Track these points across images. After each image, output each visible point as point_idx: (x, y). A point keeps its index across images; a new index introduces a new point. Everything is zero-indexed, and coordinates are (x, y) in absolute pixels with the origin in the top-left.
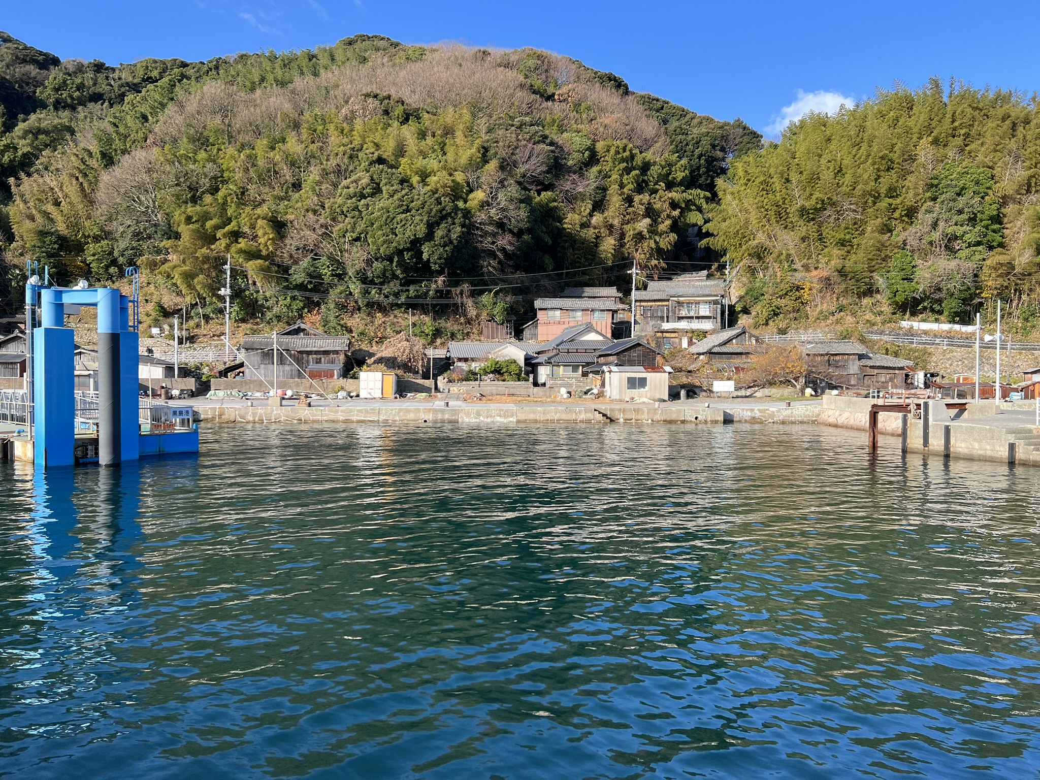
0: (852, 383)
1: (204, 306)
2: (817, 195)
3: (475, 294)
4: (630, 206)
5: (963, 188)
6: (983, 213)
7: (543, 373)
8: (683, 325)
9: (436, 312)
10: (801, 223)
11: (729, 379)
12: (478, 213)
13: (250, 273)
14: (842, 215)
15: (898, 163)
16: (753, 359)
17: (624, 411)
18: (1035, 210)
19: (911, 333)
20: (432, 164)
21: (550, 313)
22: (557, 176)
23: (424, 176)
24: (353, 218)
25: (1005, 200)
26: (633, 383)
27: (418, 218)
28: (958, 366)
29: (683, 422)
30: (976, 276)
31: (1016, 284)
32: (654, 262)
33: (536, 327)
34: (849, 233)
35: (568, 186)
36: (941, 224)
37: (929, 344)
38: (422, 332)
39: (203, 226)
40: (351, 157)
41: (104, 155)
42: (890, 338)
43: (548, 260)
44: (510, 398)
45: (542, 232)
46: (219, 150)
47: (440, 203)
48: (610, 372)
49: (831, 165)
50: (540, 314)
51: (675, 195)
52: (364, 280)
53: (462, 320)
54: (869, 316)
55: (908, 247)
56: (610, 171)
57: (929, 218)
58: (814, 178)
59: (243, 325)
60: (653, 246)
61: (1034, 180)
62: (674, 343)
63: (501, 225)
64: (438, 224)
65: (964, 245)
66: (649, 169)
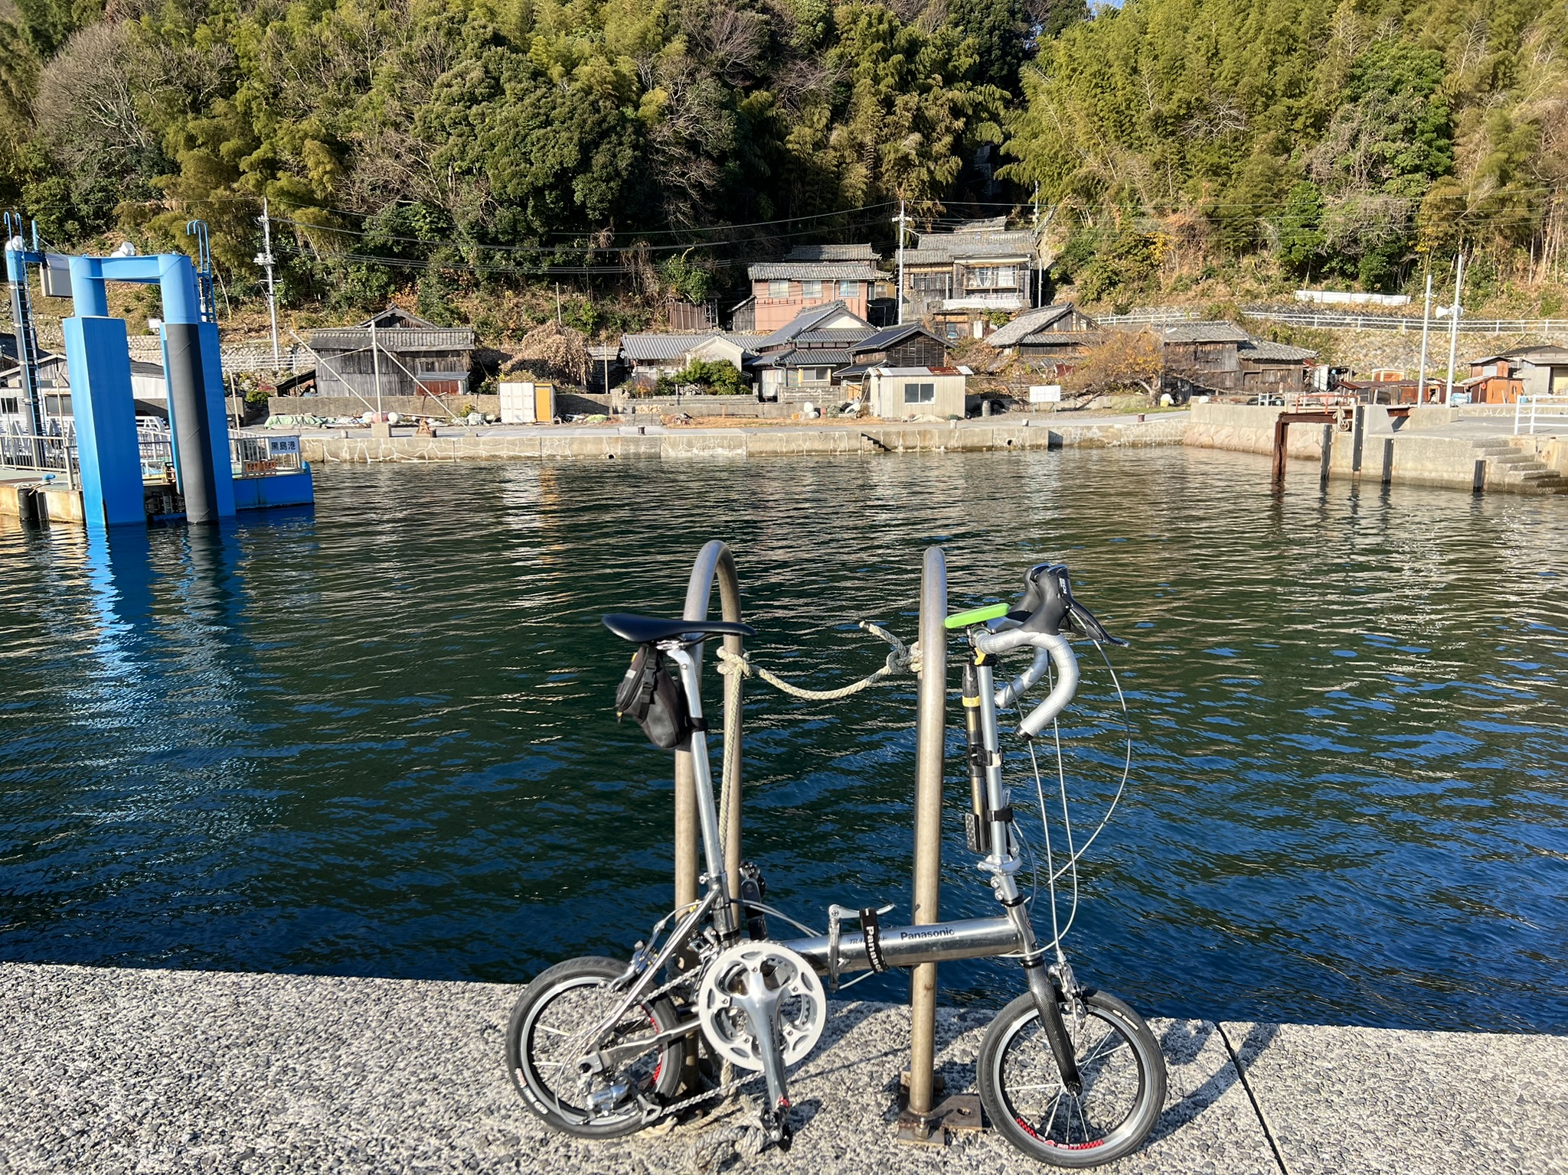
0: (1228, 384)
1: (228, 282)
2: (1180, 94)
3: (657, 258)
4: (889, 113)
5: (1399, 82)
6: (1424, 120)
7: (771, 381)
8: (975, 302)
9: (596, 288)
10: (1154, 139)
11: (1049, 384)
12: (658, 127)
13: (299, 228)
14: (1217, 125)
15: (1304, 42)
16: (1083, 352)
17: (904, 435)
18: (1502, 116)
19: (1310, 308)
20: (582, 45)
21: (774, 287)
22: (774, 64)
23: (570, 64)
24: (461, 136)
25: (1459, 101)
26: (914, 393)
27: (564, 135)
28: (1375, 356)
29: (990, 449)
30: (1410, 219)
31: (1467, 232)
32: (927, 204)
33: (752, 309)
34: (1225, 154)
35: (792, 80)
36: (1364, 138)
37: (1335, 325)
38: (578, 320)
39: (215, 151)
40: (449, 33)
41: (37, 33)
42: (1281, 317)
43: (764, 201)
44: (729, 421)
45: (756, 156)
46: (227, 21)
47: (598, 111)
48: (879, 376)
49: (1203, 45)
50: (757, 290)
51: (957, 94)
52: (482, 236)
53: (638, 299)
54: (1250, 284)
55: (1313, 176)
56: (858, 54)
57: (1347, 130)
58: (1176, 66)
59: (295, 314)
60: (926, 177)
61: (1502, 68)
62: (961, 330)
63: (692, 145)
64: (596, 144)
65: (1395, 172)
66: (917, 52)
